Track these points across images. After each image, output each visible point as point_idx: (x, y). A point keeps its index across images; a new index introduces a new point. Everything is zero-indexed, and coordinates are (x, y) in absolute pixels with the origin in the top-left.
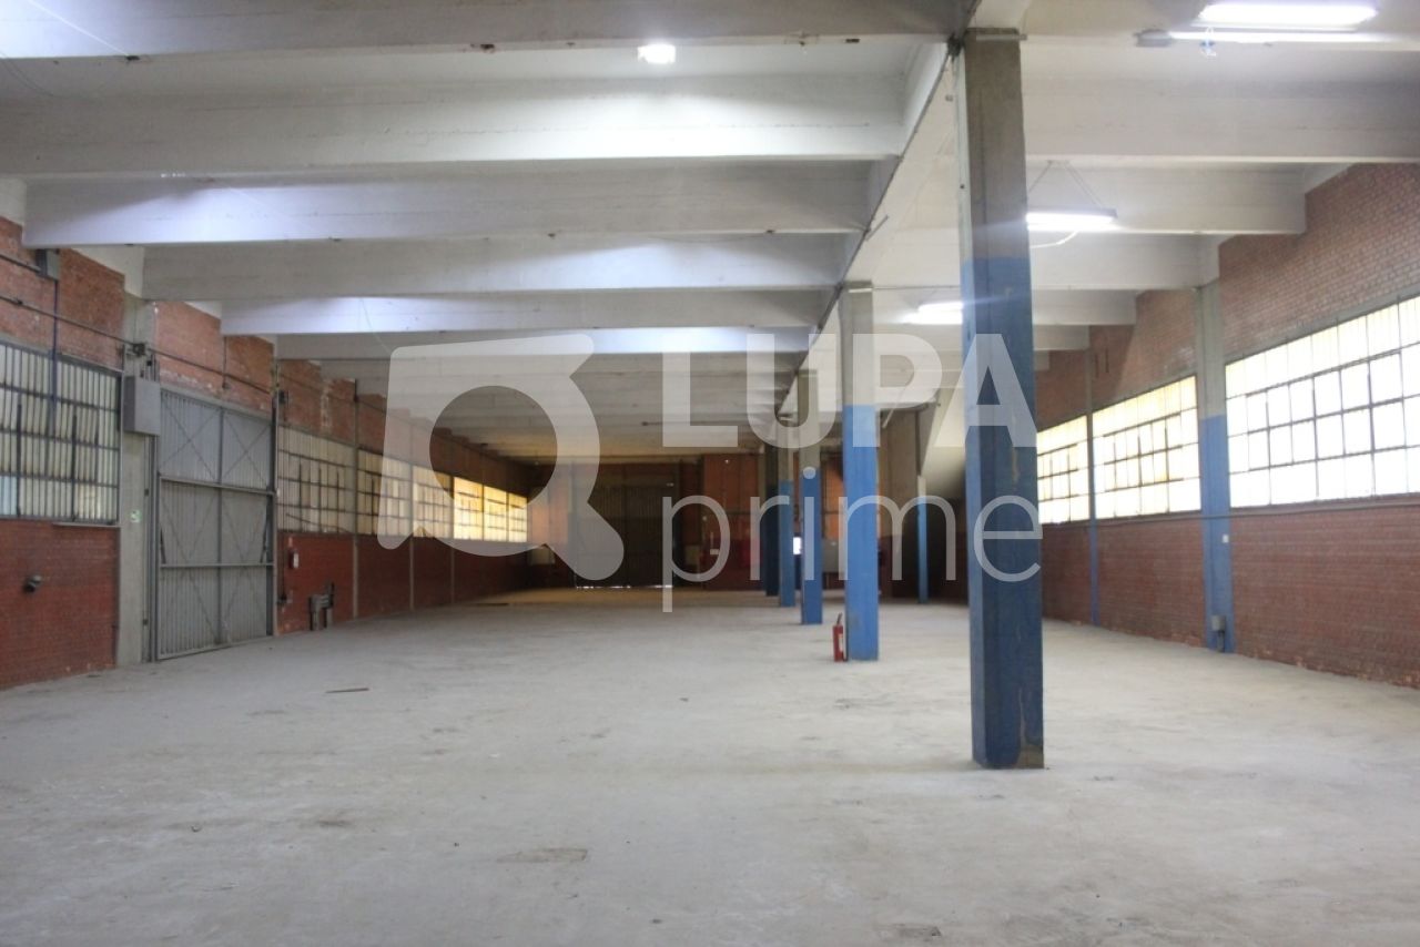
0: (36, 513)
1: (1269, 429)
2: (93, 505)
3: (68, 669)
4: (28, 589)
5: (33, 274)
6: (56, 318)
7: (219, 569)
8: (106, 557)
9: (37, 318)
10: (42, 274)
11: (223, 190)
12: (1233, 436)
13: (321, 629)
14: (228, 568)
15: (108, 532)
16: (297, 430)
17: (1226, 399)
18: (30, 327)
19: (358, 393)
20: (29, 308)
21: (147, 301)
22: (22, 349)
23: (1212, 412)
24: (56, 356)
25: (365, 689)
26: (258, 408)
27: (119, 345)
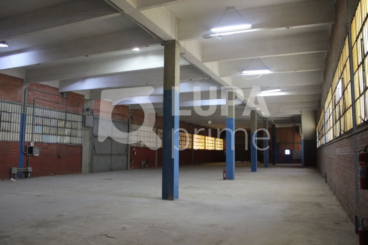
0: (61, 142)
2: (77, 141)
3: (69, 173)
4: (59, 157)
5: (61, 97)
6: (67, 105)
7: (111, 154)
8: (79, 151)
9: (62, 105)
11: (89, 79)
13: (144, 168)
14: (113, 154)
15: (80, 147)
16: (136, 124)
18: (60, 107)
19: (157, 116)
20: (60, 104)
21: (90, 100)
22: (58, 111)
24: (66, 112)
25: (112, 179)
26: (124, 120)
27: (83, 109)
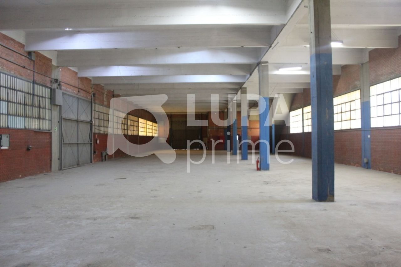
0: (30, 128)
1: (384, 105)
2: (45, 126)
3: (39, 172)
4: (28, 149)
5: (28, 59)
6: (34, 72)
7: (78, 144)
8: (48, 140)
9: (29, 71)
10: (30, 59)
11: (83, 34)
12: (372, 107)
13: (105, 161)
14: (80, 144)
15: (49, 133)
16: (97, 104)
17: (370, 96)
18: (27, 74)
19: (114, 94)
20: (27, 69)
21: (58, 67)
22: (25, 81)
23: (366, 100)
24: (34, 82)
25: (125, 178)
26: (87, 98)
27: (51, 79)
